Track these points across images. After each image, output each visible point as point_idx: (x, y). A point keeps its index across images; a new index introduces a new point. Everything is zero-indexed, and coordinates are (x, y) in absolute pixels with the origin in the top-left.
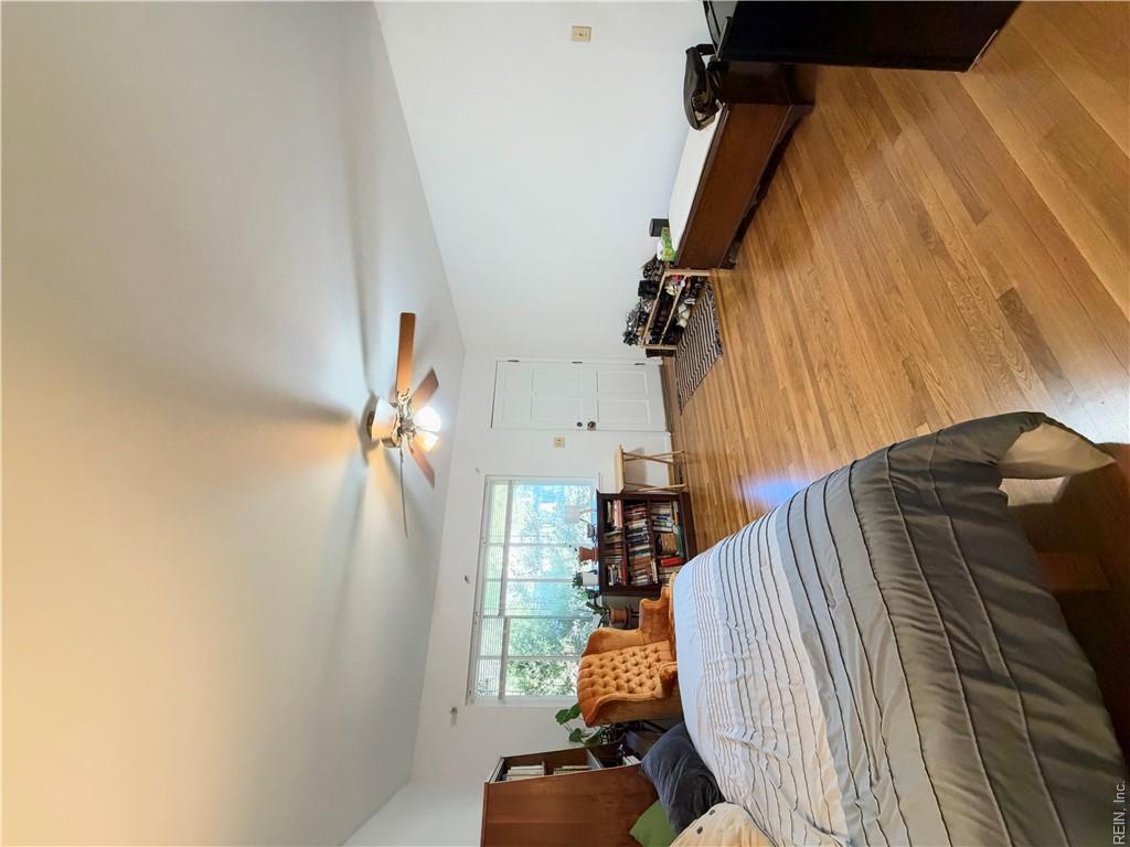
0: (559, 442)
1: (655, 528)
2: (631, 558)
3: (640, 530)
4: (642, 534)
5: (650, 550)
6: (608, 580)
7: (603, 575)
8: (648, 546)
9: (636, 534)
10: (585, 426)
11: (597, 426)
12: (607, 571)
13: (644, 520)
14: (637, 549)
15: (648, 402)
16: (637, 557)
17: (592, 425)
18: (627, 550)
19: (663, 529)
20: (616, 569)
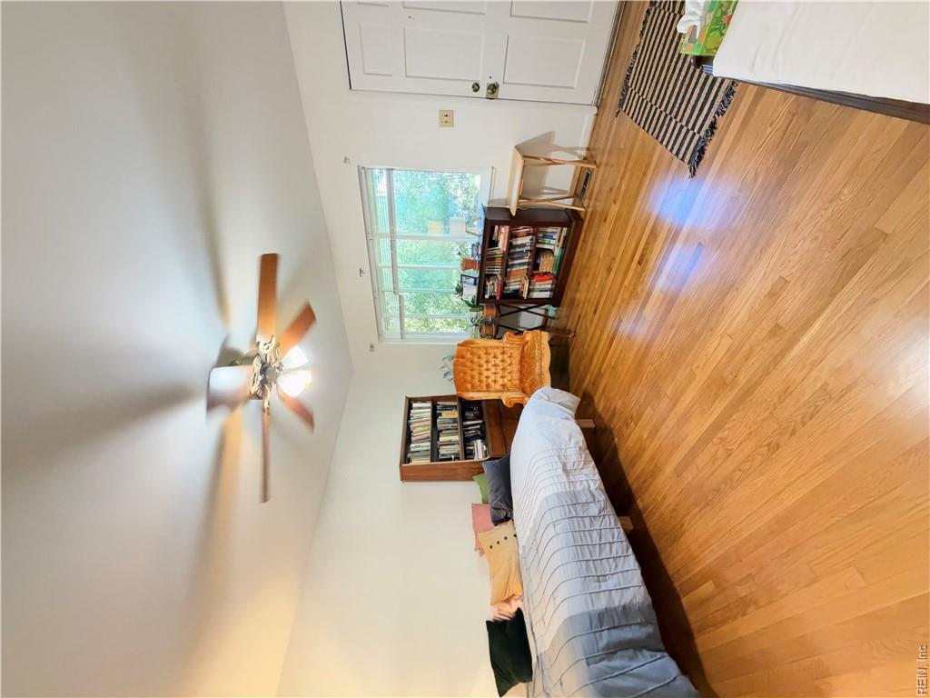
0: (447, 118)
1: (538, 246)
2: (508, 270)
3: (523, 245)
4: (524, 249)
5: (528, 264)
6: (485, 292)
7: (482, 289)
8: (527, 260)
9: (518, 250)
10: (483, 91)
11: (501, 92)
12: (485, 286)
13: (531, 237)
14: (516, 262)
15: (584, 42)
16: (514, 269)
17: (493, 88)
18: (507, 262)
19: (546, 246)
20: (493, 284)
